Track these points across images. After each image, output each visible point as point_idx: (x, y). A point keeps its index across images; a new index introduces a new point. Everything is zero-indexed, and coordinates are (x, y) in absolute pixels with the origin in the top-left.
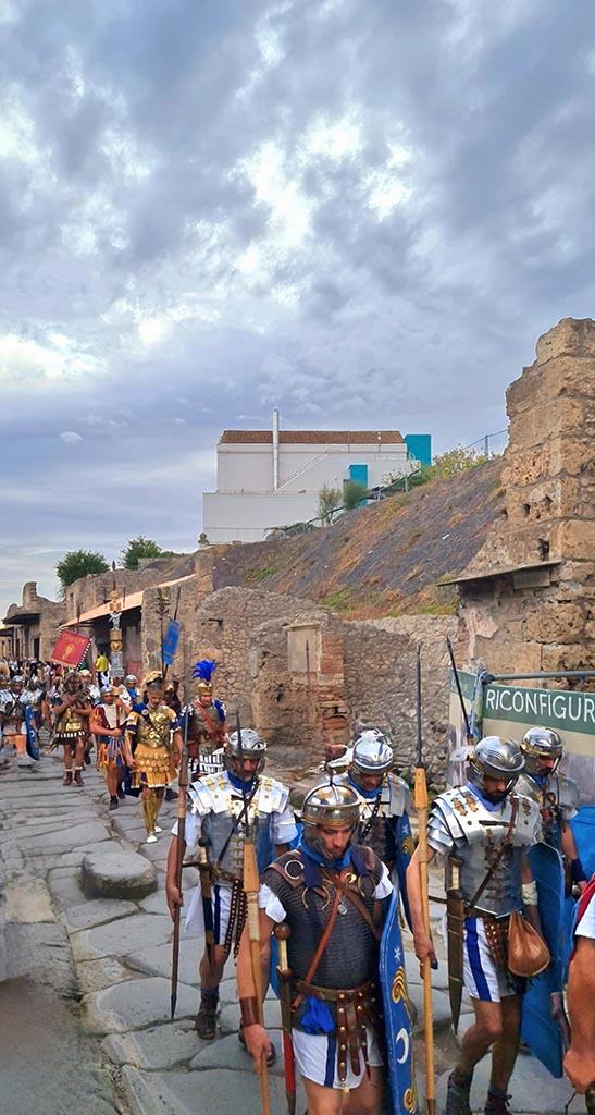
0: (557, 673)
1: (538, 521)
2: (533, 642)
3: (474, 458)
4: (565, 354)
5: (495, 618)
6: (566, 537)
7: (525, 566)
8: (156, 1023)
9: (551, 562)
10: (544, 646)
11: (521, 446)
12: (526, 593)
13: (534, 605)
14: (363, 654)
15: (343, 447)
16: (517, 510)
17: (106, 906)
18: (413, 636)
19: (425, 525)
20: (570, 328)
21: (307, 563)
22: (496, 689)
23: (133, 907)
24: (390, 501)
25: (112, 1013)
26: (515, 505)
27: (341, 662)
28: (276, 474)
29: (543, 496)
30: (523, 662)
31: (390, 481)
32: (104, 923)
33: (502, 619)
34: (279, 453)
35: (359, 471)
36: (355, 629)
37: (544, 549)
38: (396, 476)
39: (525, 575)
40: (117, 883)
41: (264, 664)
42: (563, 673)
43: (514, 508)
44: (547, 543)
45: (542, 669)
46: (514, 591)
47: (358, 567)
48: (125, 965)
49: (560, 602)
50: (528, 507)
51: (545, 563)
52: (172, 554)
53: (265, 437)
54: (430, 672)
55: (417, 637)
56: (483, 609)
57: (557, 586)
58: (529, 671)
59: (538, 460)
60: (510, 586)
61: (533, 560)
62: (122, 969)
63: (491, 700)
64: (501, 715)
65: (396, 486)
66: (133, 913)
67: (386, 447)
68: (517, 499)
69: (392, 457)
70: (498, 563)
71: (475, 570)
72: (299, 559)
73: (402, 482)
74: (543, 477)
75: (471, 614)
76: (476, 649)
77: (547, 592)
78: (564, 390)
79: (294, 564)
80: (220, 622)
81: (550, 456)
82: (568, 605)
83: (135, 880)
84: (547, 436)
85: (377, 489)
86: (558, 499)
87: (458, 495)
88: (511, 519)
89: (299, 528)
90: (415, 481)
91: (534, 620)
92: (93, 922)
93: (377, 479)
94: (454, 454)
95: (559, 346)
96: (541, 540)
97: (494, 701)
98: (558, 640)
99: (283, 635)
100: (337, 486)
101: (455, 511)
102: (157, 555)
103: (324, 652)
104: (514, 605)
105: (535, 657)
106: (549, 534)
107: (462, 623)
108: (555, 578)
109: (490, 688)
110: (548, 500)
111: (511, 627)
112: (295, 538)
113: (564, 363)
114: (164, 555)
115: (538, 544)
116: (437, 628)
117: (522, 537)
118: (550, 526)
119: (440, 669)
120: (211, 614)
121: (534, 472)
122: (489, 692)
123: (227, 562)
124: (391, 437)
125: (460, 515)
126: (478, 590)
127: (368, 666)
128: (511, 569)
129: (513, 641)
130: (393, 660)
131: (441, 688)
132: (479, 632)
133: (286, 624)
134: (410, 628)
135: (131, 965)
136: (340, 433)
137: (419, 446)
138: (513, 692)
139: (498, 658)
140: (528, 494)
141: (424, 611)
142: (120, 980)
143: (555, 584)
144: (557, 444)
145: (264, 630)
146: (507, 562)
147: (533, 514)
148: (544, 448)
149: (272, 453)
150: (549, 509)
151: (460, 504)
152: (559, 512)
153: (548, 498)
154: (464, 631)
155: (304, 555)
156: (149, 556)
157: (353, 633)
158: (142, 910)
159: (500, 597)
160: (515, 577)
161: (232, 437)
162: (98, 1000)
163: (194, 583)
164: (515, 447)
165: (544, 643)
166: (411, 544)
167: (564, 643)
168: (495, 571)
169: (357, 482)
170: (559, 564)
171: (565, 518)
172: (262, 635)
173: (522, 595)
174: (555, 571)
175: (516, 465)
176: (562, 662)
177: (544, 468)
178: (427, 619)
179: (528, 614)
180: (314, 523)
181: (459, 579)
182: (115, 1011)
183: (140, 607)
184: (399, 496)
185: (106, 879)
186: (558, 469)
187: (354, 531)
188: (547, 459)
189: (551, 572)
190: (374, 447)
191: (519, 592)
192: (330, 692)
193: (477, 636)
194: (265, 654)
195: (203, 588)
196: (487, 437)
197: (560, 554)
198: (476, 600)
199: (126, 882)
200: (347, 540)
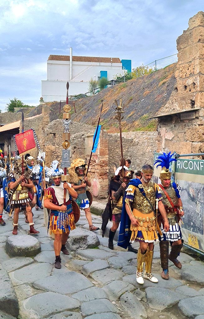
0: (198, 154)
1: (190, 92)
2: (188, 141)
3: (148, 70)
4: (200, 26)
5: (173, 132)
6: (201, 99)
7: (185, 111)
8: (53, 314)
9: (195, 109)
10: (193, 143)
11: (183, 62)
12: (185, 121)
13: (188, 126)
14: (115, 147)
15: (98, 64)
16: (182, 88)
17: (20, 260)
18: (135, 140)
19: (133, 95)
20: (202, 16)
21: (86, 110)
22: (181, 160)
23: (31, 260)
24: (118, 86)
25: (32, 310)
26: (181, 85)
27: (107, 151)
28: (71, 74)
29: (192, 82)
30: (184, 149)
31: (116, 78)
32: (20, 268)
33: (176, 132)
34: (72, 65)
35: (104, 73)
36: (112, 137)
37: (192, 103)
38: (119, 76)
39: (186, 114)
40: (24, 249)
41: (74, 152)
42: (200, 153)
43: (180, 87)
44: (194, 101)
45: (192, 152)
46: (181, 120)
47: (108, 112)
48: (33, 287)
49: (199, 125)
50: (186, 87)
51: (193, 109)
52: (28, 106)
53: (67, 58)
54: (142, 155)
55: (136, 140)
56: (168, 128)
57: (198, 118)
58: (187, 153)
59: (189, 68)
60: (179, 119)
61: (189, 108)
62: (32, 289)
63: (179, 165)
64: (183, 171)
65: (119, 80)
66: (32, 263)
67: (114, 64)
68: (181, 83)
69: (116, 68)
70: (174, 109)
71: (165, 112)
72: (82, 109)
73: (123, 78)
74: (192, 74)
75: (163, 130)
76: (165, 145)
77: (194, 121)
78: (200, 40)
79: (81, 111)
80: (54, 134)
81: (194, 66)
82: (202, 126)
83: (32, 247)
84: (193, 58)
85: (112, 81)
86: (198, 83)
87: (146, 84)
88: (179, 91)
89: (81, 96)
90: (127, 78)
91: (189, 133)
92: (15, 268)
93: (111, 77)
94: (141, 68)
95: (198, 22)
96: (191, 100)
97: (180, 165)
98: (198, 140)
99: (82, 140)
100: (96, 79)
101: (146, 89)
102: (22, 106)
103: (101, 146)
104: (181, 126)
105: (189, 147)
106: (194, 97)
107: (159, 134)
108: (197, 115)
109: (179, 160)
110: (194, 84)
111: (180, 135)
112: (80, 100)
113: (200, 29)
114: (25, 106)
115: (190, 102)
116: (144, 136)
117: (184, 99)
118: (195, 94)
119: (147, 153)
120: (51, 131)
121: (188, 73)
122: (178, 161)
123: (52, 110)
124: (116, 60)
125: (148, 91)
126: (165, 120)
127: (117, 152)
128: (179, 112)
129: (180, 141)
130: (127, 150)
131: (147, 161)
132: (166, 138)
133: (83, 135)
134: (133, 136)
135: (36, 287)
136: (96, 58)
137: (127, 64)
138: (189, 161)
139: (174, 148)
140: (186, 81)
141: (137, 130)
142: (32, 294)
143: (197, 118)
144: (197, 62)
145: (75, 137)
146: (177, 108)
147: (188, 89)
148: (192, 63)
149: (70, 65)
150: (194, 88)
151: (148, 87)
152: (198, 89)
153: (194, 83)
154: (160, 137)
155: (85, 107)
156: (19, 106)
157: (112, 138)
158: (35, 261)
159: (175, 123)
160: (181, 115)
161: (53, 58)
162: (24, 305)
163: (42, 118)
164: (180, 62)
165: (193, 142)
166: (129, 103)
167: (201, 142)
168: (173, 113)
169: (104, 77)
170: (199, 110)
171: (201, 91)
172: (73, 140)
173: (184, 122)
174: (197, 112)
175: (181, 69)
176: (200, 149)
177: (192, 71)
178: (139, 133)
179: (186, 130)
180: (87, 95)
181: (158, 116)
182: (33, 309)
183: (19, 128)
184: (122, 84)
185: (19, 248)
186: (198, 71)
187: (105, 97)
188: (193, 67)
189: (196, 113)
190: (109, 64)
191: (182, 121)
192: (103, 163)
193: (166, 139)
194: (75, 147)
195: (46, 120)
196: (156, 61)
197: (199, 106)
198: (165, 124)
199: (28, 249)
200: (102, 101)
